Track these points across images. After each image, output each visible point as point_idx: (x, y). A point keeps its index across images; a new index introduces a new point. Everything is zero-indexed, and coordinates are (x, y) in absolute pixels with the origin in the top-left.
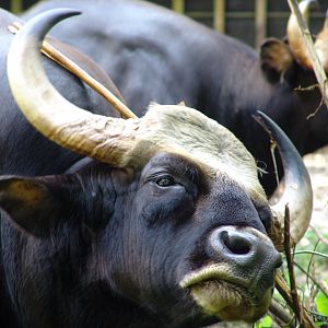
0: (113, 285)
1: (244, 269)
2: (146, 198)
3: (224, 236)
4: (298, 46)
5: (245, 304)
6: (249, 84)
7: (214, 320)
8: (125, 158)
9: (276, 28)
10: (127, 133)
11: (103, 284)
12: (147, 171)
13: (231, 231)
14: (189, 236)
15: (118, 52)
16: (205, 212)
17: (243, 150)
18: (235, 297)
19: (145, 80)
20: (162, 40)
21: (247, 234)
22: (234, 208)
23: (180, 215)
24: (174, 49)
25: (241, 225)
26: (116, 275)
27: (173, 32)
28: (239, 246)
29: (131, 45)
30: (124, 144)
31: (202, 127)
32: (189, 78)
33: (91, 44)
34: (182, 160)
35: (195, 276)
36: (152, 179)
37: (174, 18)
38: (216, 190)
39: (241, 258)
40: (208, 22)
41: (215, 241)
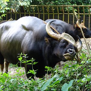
0: (56, 55)
1: (71, 54)
2: (60, 44)
3: (69, 50)
4: (78, 25)
5: (71, 58)
6: (72, 29)
7: (67, 60)
8: (59, 39)
9: (75, 23)
10: (59, 36)
11: (55, 54)
12: (61, 41)
13: (70, 49)
14: (65, 49)
15: (56, 26)
16: (67, 47)
17: (74, 40)
18: (70, 57)
19: (59, 29)
20: (62, 24)
21: (72, 50)
22: (71, 47)
23: (64, 47)
24: (63, 26)
25: (71, 49)
26: (56, 54)
27: (63, 23)
28: (71, 51)
29: (58, 25)
30: (59, 37)
31: (69, 36)
32: (65, 29)
33: (53, 25)
34: (65, 40)
35: (65, 54)
36: (62, 42)
37: (63, 22)
38: (69, 44)
39: (71, 53)
40: (67, 22)
41: (68, 50)
